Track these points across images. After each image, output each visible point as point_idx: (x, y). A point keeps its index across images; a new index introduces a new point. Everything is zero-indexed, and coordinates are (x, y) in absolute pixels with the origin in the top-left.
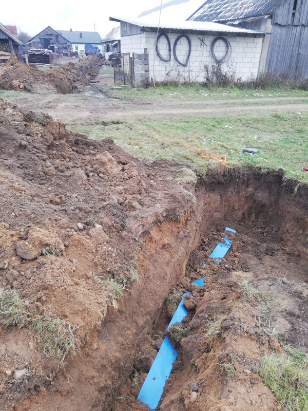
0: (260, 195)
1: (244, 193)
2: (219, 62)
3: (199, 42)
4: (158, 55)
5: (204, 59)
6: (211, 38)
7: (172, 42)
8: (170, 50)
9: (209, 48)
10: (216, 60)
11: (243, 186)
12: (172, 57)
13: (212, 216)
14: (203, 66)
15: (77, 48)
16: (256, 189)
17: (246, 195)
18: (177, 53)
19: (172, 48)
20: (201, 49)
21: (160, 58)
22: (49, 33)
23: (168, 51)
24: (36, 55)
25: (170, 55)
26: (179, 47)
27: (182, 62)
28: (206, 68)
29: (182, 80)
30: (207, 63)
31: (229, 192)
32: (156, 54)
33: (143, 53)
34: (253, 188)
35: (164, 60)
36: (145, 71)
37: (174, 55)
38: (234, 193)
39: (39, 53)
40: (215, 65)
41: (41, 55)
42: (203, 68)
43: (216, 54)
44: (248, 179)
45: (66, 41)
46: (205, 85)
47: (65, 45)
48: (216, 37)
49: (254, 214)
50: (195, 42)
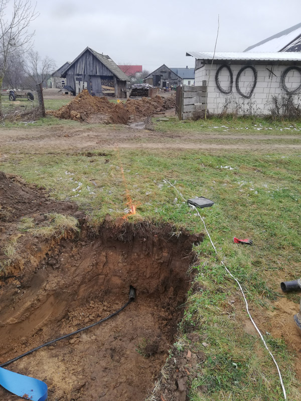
0: (177, 264)
1: (156, 257)
2: (290, 94)
3: (267, 73)
4: (218, 87)
5: (273, 91)
6: (283, 69)
7: (235, 74)
8: (232, 82)
9: (279, 79)
10: (287, 91)
11: (155, 249)
12: (234, 89)
13: (109, 281)
14: (270, 97)
15: (189, 83)
16: (172, 255)
17: (160, 261)
18: (240, 84)
19: (234, 80)
20: (270, 80)
21: (220, 90)
22: (164, 71)
23: (229, 82)
24: (138, 89)
25: (231, 87)
26: (242, 78)
27: (245, 95)
28: (275, 100)
29: (241, 113)
30: (277, 95)
31: (134, 253)
32: (216, 86)
33: (202, 85)
34: (168, 253)
35: (224, 93)
36: (202, 104)
37: (236, 87)
38: (142, 256)
39: (141, 88)
40: (286, 97)
41: (142, 89)
42: (270, 99)
43: (288, 85)
44: (160, 241)
45: (177, 77)
46: (268, 119)
47: (175, 81)
48: (289, 66)
49: (172, 289)
50: (262, 73)
